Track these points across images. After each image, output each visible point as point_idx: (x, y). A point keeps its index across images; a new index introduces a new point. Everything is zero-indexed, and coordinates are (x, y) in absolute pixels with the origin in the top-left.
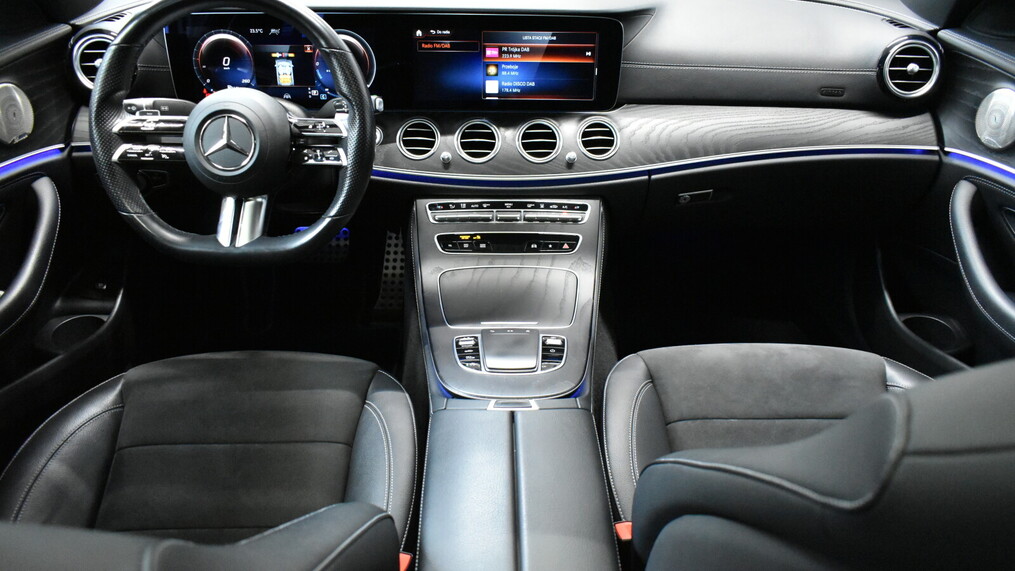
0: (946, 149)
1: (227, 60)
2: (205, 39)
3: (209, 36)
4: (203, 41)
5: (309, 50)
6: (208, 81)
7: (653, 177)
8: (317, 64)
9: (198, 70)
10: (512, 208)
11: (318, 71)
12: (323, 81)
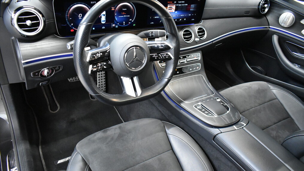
0: (270, 27)
1: (80, 15)
2: (72, 7)
3: (73, 6)
4: (70, 8)
5: (113, 9)
6: (72, 24)
7: (213, 42)
8: (116, 14)
9: (68, 20)
10: (183, 58)
11: (116, 17)
12: (117, 21)
